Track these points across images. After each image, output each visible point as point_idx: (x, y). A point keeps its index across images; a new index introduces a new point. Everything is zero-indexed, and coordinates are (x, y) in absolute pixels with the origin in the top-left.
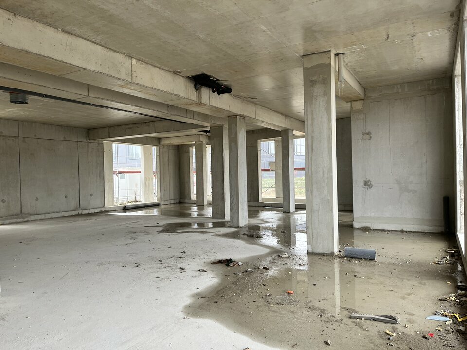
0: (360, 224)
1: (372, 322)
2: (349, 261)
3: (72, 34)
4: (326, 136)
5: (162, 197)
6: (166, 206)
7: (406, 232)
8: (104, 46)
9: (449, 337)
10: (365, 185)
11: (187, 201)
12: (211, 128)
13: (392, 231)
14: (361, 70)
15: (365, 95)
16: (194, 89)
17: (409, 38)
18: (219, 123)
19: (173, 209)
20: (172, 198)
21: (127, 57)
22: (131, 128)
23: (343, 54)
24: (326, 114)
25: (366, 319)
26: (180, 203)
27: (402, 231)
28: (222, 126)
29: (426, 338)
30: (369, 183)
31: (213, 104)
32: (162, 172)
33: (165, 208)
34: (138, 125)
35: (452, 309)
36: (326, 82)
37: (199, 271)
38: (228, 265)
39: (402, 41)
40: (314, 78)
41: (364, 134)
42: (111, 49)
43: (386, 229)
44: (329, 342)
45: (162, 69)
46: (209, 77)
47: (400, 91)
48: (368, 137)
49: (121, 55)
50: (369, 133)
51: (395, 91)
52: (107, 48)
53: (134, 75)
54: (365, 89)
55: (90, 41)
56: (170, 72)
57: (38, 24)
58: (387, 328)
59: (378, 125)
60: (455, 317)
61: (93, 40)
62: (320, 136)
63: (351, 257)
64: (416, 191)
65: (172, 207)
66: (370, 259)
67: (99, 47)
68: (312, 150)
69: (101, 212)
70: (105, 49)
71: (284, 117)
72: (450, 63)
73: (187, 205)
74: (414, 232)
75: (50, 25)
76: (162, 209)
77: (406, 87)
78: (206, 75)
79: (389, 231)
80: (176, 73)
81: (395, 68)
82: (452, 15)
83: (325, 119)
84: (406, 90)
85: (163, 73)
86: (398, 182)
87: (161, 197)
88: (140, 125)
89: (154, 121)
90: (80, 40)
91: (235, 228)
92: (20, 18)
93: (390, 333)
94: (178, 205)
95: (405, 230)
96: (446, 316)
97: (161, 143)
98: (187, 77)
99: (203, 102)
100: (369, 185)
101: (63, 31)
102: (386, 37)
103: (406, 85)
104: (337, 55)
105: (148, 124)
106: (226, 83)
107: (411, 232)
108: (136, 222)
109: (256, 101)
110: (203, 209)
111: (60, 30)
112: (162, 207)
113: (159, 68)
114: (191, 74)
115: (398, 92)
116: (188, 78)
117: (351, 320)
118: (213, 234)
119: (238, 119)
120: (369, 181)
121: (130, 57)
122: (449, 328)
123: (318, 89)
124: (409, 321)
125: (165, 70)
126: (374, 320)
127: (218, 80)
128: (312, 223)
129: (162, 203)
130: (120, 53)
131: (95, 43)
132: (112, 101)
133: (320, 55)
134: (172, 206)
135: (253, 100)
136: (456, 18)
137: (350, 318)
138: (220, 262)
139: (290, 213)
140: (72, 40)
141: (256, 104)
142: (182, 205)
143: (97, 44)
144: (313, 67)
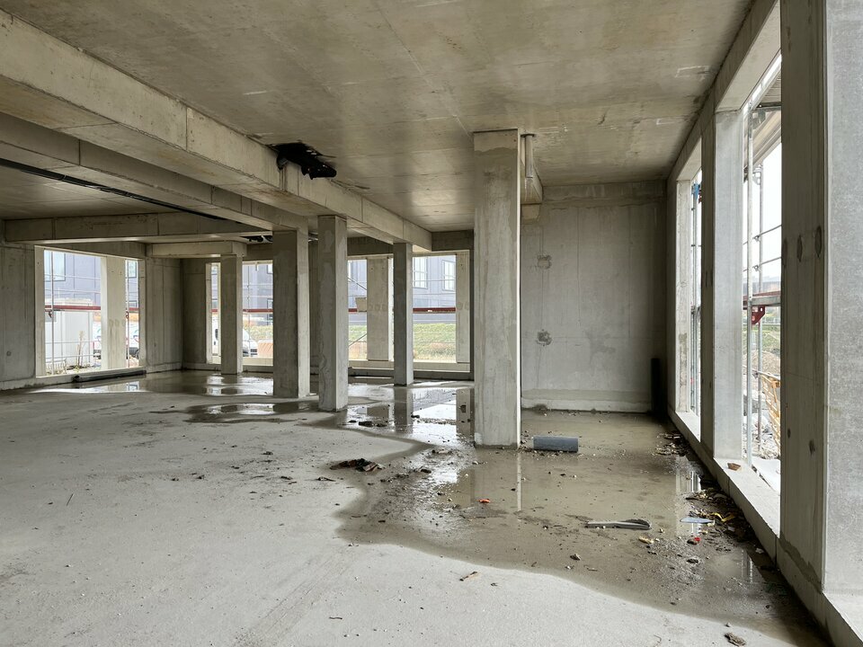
0: (532, 401)
1: (616, 530)
2: (542, 455)
3: (99, 59)
4: (507, 262)
5: (150, 358)
6: (157, 376)
7: (600, 412)
8: (146, 84)
9: (718, 540)
10: (540, 339)
11: (198, 366)
12: (273, 232)
13: (579, 411)
14: (547, 160)
15: (543, 196)
16: (277, 168)
17: (629, 124)
18: (292, 225)
19: (169, 381)
20: (169, 360)
21: (180, 106)
22: (105, 224)
23: (533, 135)
24: (508, 229)
25: (608, 526)
26: (183, 369)
27: (594, 412)
28: (295, 231)
29: (692, 543)
30: (546, 337)
31: (304, 194)
32: (150, 310)
33: (155, 380)
34: (120, 219)
35: (708, 508)
36: (509, 177)
37: (319, 479)
38: (362, 470)
39: (621, 127)
40: (492, 170)
41: (540, 259)
42: (157, 90)
43: (570, 408)
44: (578, 556)
45: (232, 129)
46: (308, 148)
47: (594, 195)
48: (546, 263)
49: (172, 101)
50: (548, 258)
51: (587, 194)
52: (151, 87)
53: (191, 137)
54: (543, 187)
55: (125, 73)
56: (243, 134)
57: (47, 36)
58: (640, 535)
59: (562, 246)
60: (717, 517)
61: (132, 73)
62: (498, 262)
63: (544, 449)
64: (614, 350)
65: (169, 378)
66: (571, 452)
67: (139, 86)
68: (486, 283)
69: (28, 388)
70: (148, 89)
71: (400, 221)
72: (672, 162)
73: (198, 373)
74: (611, 412)
75: (66, 40)
76: (148, 381)
77: (603, 189)
78: (304, 145)
79: (574, 411)
80: (251, 137)
81: (598, 161)
82: (696, 101)
83: (507, 236)
84: (603, 194)
85: (232, 136)
86: (590, 336)
87: (147, 359)
88: (126, 218)
89: (157, 213)
90: (110, 69)
91: (328, 412)
92: (20, 24)
93: (647, 540)
94: (179, 374)
95: (597, 409)
96: (704, 517)
97: (150, 254)
98: (267, 146)
99: (288, 190)
100: (546, 340)
101: (85, 52)
102: (600, 120)
103: (602, 186)
104: (524, 136)
105: (144, 217)
106: (330, 160)
107: (606, 412)
108: (125, 405)
109: (365, 193)
110: (235, 381)
111: (81, 50)
112: (149, 377)
113: (227, 127)
114: (275, 142)
115: (591, 197)
116: (270, 147)
117: (589, 529)
118: (297, 423)
119: (337, 221)
120: (546, 333)
121: (185, 105)
122: (714, 530)
123: (496, 189)
124: (661, 525)
125: (236, 131)
126: (618, 526)
127: (319, 154)
128: (482, 398)
129: (149, 370)
130: (170, 97)
131: (132, 76)
132: (119, 176)
133: (501, 134)
134: (169, 375)
135: (361, 190)
136: (699, 105)
137: (587, 527)
138: (345, 465)
139: (405, 385)
140: (98, 69)
141: (363, 197)
142: (186, 374)
143: (136, 79)
144: (489, 152)
